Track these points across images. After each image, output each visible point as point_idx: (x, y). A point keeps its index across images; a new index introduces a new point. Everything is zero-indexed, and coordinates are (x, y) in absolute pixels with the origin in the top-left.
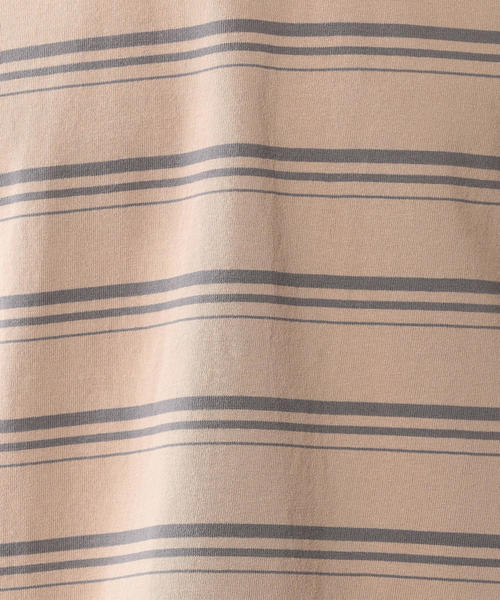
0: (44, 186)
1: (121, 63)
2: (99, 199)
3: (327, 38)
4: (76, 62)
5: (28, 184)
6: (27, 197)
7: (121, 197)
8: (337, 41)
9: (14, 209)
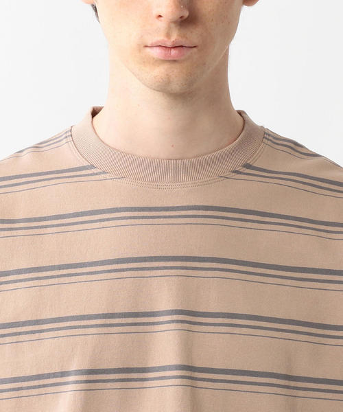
0: (84, 378)
1: (122, 325)
2: (109, 385)
3: (216, 319)
4: (102, 323)
5: (77, 376)
6: (77, 382)
7: (118, 385)
8: (220, 320)
9: (70, 387)
